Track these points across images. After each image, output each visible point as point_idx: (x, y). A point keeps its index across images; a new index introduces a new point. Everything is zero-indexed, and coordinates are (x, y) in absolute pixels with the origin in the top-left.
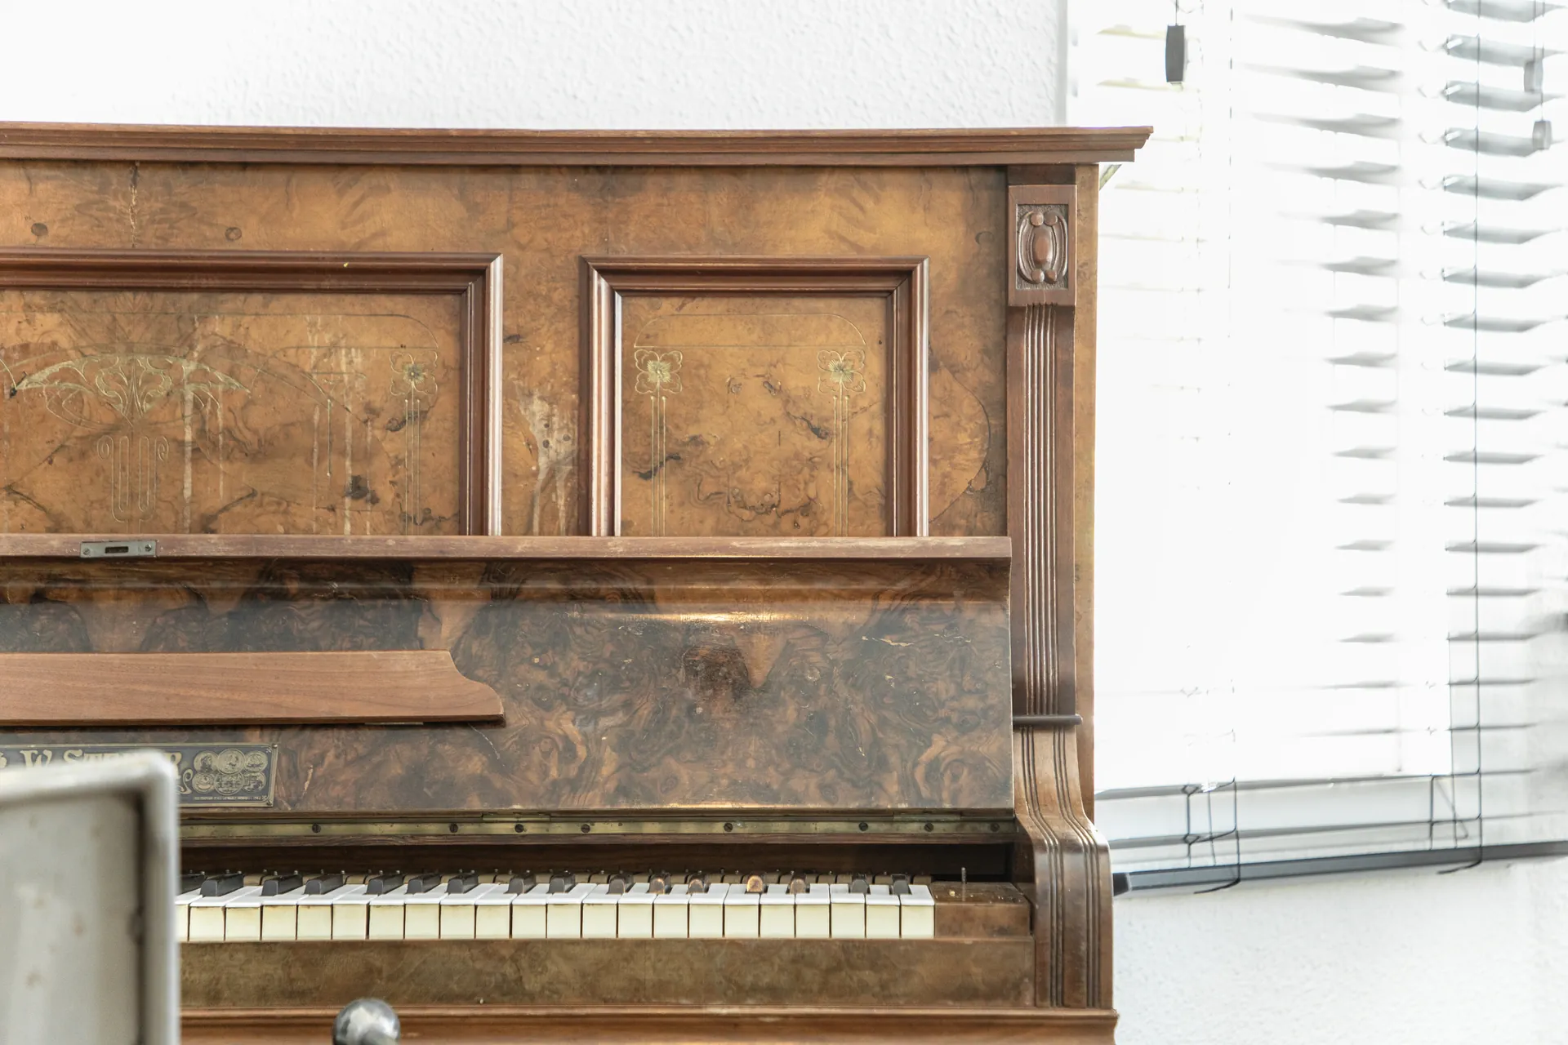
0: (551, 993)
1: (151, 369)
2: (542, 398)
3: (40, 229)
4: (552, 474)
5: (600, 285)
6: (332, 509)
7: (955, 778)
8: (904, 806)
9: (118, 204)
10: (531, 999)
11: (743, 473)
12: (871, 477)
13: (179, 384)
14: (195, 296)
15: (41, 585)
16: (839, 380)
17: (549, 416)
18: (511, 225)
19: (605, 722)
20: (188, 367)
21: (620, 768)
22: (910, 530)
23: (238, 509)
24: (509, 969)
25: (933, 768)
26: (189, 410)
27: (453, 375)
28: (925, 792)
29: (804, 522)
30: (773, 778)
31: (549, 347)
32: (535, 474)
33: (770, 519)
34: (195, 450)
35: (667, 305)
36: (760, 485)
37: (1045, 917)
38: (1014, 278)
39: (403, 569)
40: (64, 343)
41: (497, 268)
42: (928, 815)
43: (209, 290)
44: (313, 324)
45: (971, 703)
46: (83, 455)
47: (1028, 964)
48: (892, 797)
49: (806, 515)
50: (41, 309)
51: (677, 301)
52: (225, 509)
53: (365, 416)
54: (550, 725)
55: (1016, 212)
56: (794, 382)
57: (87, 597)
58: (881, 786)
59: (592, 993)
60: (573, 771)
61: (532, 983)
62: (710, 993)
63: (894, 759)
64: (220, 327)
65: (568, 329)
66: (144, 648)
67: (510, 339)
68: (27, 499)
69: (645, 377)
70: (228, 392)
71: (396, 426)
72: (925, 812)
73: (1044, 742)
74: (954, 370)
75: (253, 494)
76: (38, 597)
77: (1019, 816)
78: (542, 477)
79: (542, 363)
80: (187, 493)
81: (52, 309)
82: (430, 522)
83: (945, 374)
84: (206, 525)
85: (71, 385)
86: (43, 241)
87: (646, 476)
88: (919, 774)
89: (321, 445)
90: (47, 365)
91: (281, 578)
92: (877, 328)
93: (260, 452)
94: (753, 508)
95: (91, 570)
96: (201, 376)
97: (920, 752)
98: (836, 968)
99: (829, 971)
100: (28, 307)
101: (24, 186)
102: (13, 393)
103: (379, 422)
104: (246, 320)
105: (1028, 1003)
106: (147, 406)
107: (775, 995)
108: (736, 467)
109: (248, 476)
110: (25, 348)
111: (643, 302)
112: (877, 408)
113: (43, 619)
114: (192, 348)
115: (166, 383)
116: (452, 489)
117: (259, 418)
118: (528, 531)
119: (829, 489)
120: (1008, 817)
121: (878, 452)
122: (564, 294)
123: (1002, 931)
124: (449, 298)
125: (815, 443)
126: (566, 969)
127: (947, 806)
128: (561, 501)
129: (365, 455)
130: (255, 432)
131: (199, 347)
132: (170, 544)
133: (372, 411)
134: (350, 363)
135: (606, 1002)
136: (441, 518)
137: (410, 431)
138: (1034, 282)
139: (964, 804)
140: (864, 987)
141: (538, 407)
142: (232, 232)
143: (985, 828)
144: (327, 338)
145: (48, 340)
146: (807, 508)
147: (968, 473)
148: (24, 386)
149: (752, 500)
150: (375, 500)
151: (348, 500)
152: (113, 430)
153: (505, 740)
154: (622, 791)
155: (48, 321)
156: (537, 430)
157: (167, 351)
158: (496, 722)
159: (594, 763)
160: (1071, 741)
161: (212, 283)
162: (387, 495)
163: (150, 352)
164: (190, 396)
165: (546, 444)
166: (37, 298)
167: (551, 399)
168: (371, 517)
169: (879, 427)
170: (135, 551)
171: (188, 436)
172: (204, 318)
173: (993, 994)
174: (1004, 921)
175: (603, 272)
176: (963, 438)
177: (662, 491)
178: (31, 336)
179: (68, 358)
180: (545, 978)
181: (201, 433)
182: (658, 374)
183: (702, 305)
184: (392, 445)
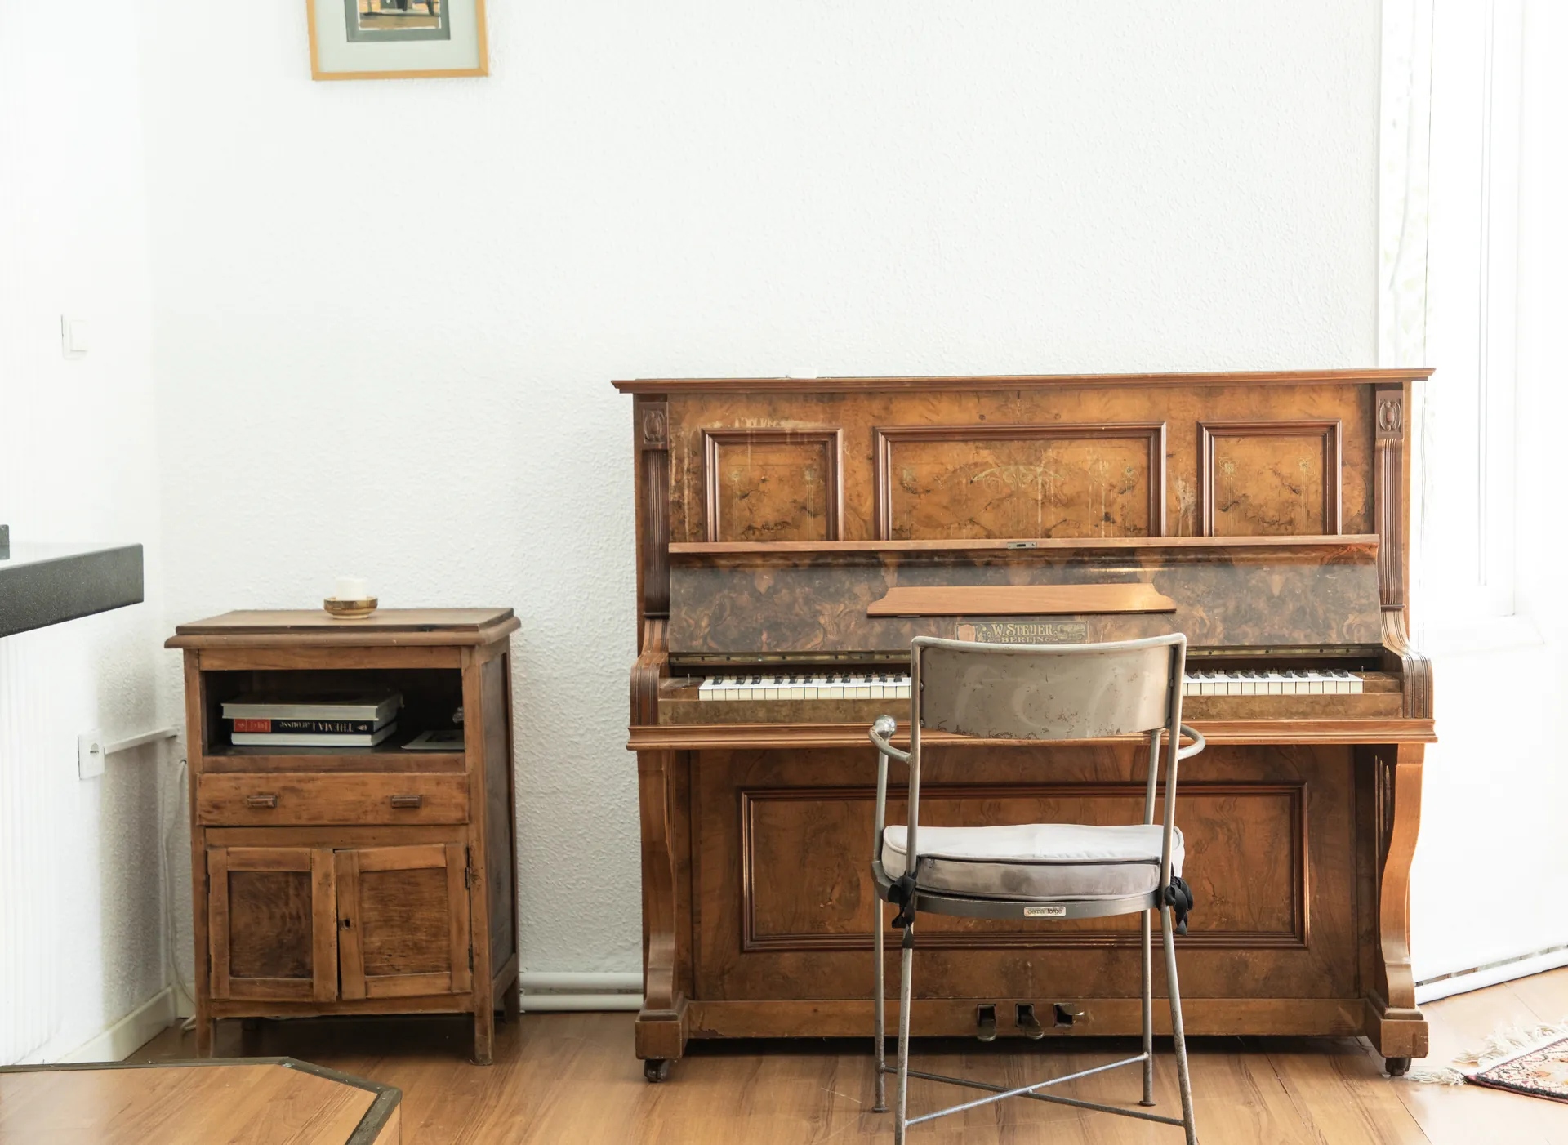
0: (1220, 715)
1: (1025, 471)
2: (1182, 480)
3: (982, 417)
4: (1186, 511)
5: (1206, 433)
6: (1097, 526)
7: (1359, 631)
8: (1339, 643)
9: (1013, 406)
10: (1213, 717)
11: (1264, 509)
12: (1317, 509)
13: (1035, 477)
14: (1041, 442)
15: (990, 559)
16: (1303, 469)
17: (1185, 487)
18: (1169, 409)
19: (1216, 611)
20: (1039, 470)
21: (1224, 629)
22: (1335, 533)
23: (1060, 526)
24: (1204, 707)
25: (1350, 627)
26: (1040, 487)
27: (1146, 471)
28: (1347, 637)
29: (1289, 527)
30: (1286, 632)
31: (1184, 459)
32: (1179, 511)
33: (1275, 527)
34: (1043, 503)
35: (1233, 441)
36: (1271, 513)
37: (1407, 686)
38: (1378, 428)
39: (1132, 551)
40: (991, 462)
41: (1164, 428)
42: (1348, 646)
43: (1048, 439)
44: (1089, 452)
45: (1364, 601)
46: (998, 506)
47: (1401, 703)
48: (1334, 639)
49: (1290, 526)
50: (982, 448)
51: (1236, 439)
52: (1055, 526)
53: (1109, 488)
54: (1195, 613)
55: (1379, 402)
56: (1285, 470)
57: (1007, 564)
58: (1329, 635)
59: (1236, 715)
60: (1205, 631)
61: (1213, 711)
62: (1279, 714)
63: (1334, 624)
64: (1051, 453)
65: (1193, 450)
66: (1032, 583)
67: (1169, 456)
68: (978, 524)
69: (1224, 471)
70: (1055, 480)
71: (1122, 492)
72: (1347, 645)
73: (1390, 615)
74: (1353, 465)
75: (1065, 521)
76: (988, 564)
77: (1384, 645)
78: (1182, 512)
79: (1181, 466)
80: (1040, 520)
81: (987, 448)
82: (1136, 532)
83: (1348, 466)
84: (1047, 535)
85: (994, 478)
86: (984, 421)
87: (1224, 511)
88: (1344, 630)
89: (1093, 501)
90: (984, 470)
91: (1082, 555)
92: (1320, 449)
93: (1069, 503)
94: (1268, 523)
95: (1010, 553)
96: (1045, 473)
97: (1345, 621)
98: (1329, 705)
99: (1325, 706)
100: (977, 447)
101: (976, 400)
102: (972, 482)
103: (1116, 490)
104: (1061, 451)
105: (1401, 715)
106: (1023, 486)
107: (1305, 715)
108: (1261, 506)
109: (1063, 513)
110: (976, 464)
111: (1222, 440)
112: (1320, 481)
113: (990, 573)
114: (1041, 462)
115: (1030, 477)
116: (1145, 516)
117: (1068, 490)
118: (1176, 535)
119: (1299, 514)
120: (1380, 646)
121: (1320, 499)
122: (1191, 437)
123: (1389, 691)
124: (1143, 440)
125: (1294, 495)
126: (1225, 707)
127: (1356, 642)
128: (1190, 521)
129: (1109, 504)
130: (1065, 495)
131: (1043, 462)
132: (1041, 543)
133: (1113, 486)
134: (1104, 467)
135: (1241, 718)
136: (1140, 529)
137: (1128, 494)
138: (1386, 430)
139: (1363, 642)
140: (1339, 712)
141: (1181, 484)
142: (1057, 415)
143: (1371, 650)
144: (1095, 457)
145: (985, 461)
146: (1291, 522)
147: (1358, 506)
148: (975, 479)
149: (1267, 520)
150: (1114, 522)
151: (1103, 522)
152: (1010, 496)
153: (1176, 618)
154: (1225, 638)
155: (985, 453)
156: (1180, 493)
157: (1031, 464)
158: (1173, 612)
159: (1213, 628)
160: (1401, 615)
161: (1049, 436)
162: (1119, 519)
163: (1024, 464)
164: (1040, 481)
165: (1184, 498)
166: (980, 444)
167: (1186, 480)
168: (1112, 528)
169: (1320, 489)
170: (1028, 546)
171: (1040, 498)
172: (1045, 451)
173: (1387, 714)
174: (1391, 687)
175: (1207, 428)
176: (1356, 493)
177: (1231, 516)
178: (978, 459)
179: (992, 467)
180: (1217, 710)
181: (1045, 496)
182: (1229, 468)
183: (1247, 440)
184: (1121, 499)
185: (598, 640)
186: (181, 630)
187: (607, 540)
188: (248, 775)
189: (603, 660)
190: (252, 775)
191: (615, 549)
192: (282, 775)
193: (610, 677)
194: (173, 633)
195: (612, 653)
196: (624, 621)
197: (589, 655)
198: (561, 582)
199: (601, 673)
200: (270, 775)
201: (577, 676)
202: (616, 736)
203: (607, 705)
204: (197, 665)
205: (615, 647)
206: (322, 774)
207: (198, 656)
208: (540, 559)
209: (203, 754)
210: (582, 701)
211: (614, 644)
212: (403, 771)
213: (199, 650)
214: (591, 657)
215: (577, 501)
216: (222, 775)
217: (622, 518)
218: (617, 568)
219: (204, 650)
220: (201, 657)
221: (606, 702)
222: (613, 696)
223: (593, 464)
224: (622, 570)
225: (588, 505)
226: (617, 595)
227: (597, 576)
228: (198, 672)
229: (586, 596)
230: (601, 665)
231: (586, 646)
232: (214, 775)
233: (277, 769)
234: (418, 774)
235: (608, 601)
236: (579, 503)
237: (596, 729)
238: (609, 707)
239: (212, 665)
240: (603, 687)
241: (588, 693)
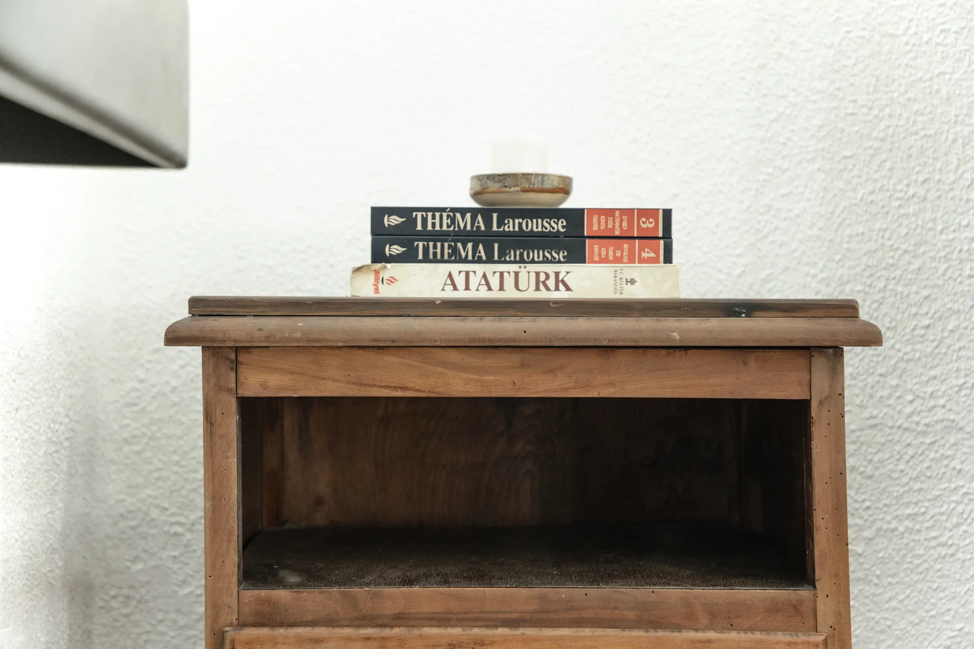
185: (902, 365)
186: (199, 306)
187: (924, 182)
188: (338, 631)
189: (911, 402)
190: (347, 631)
191: (939, 197)
192: (416, 632)
193: (924, 433)
194: (183, 312)
195: (930, 390)
196: (952, 331)
197: (885, 393)
198: (838, 257)
199: (906, 425)
200: (387, 632)
201: (861, 430)
202: (933, 543)
203: (917, 486)
204: (233, 385)
205: (934, 378)
206: (502, 631)
207: (236, 366)
208: (798, 216)
209: (239, 583)
210: (870, 477)
211: (933, 373)
213: (237, 350)
214: (890, 396)
215: (871, 109)
216: (281, 631)
217: (954, 141)
218: (941, 232)
219: (247, 349)
220: (242, 369)
221: (916, 479)
222: (928, 468)
223: (905, 39)
224: (951, 237)
225: (890, 116)
226: (940, 282)
227: (904, 247)
228: (233, 405)
229: (881, 285)
230: (908, 410)
231: (881, 375)
232: (265, 631)
233: (400, 619)
235: (925, 293)
236: (876, 112)
237: (896, 529)
238: (920, 490)
239: (264, 386)
240: (911, 452)
241: (881, 462)
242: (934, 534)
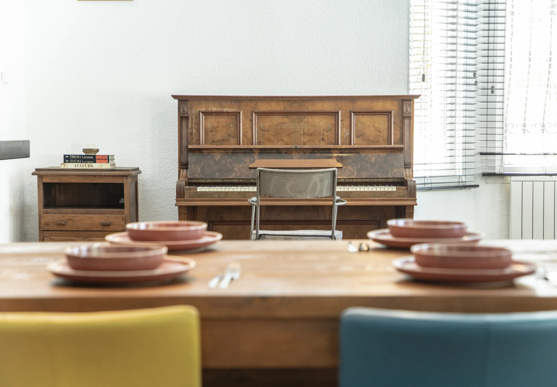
0: (353, 197)
1: (298, 125)
2: (345, 128)
3: (285, 108)
4: (347, 137)
5: (353, 114)
6: (320, 142)
7: (397, 174)
8: (391, 177)
9: (294, 105)
10: (351, 197)
11: (370, 137)
12: (386, 137)
13: (301, 127)
14: (303, 116)
15: (287, 151)
16: (382, 125)
17: (346, 130)
18: (341, 106)
19: (355, 168)
20: (302, 125)
21: (357, 173)
22: (391, 144)
23: (308, 142)
24: (349, 194)
25: (395, 172)
26: (302, 130)
27: (334, 125)
28: (394, 176)
29: (378, 143)
30: (375, 174)
31: (346, 122)
32: (344, 137)
33: (373, 143)
34: (303, 135)
35: (361, 116)
36: (372, 139)
37: (409, 189)
38: (404, 113)
39: (329, 149)
40: (288, 122)
41: (340, 112)
42: (394, 178)
43: (305, 115)
44: (317, 119)
45: (399, 165)
46: (290, 135)
47: (407, 193)
48: (390, 176)
49: (378, 142)
50: (285, 118)
51: (362, 116)
52: (306, 142)
53: (323, 130)
54: (348, 168)
55: (404, 105)
56: (377, 126)
57: (292, 153)
58: (388, 175)
59: (358, 197)
60: (351, 173)
61: (351, 196)
62: (371, 197)
63: (390, 172)
64: (306, 120)
65: (349, 119)
66: (299, 159)
67: (341, 121)
68: (283, 141)
69: (358, 125)
70: (307, 128)
71: (327, 131)
72: (393, 178)
73: (407, 170)
74: (397, 124)
75: (310, 140)
76: (286, 153)
77: (405, 178)
78: (345, 138)
79: (345, 124)
80: (302, 140)
81: (286, 118)
82: (331, 144)
83: (395, 124)
84: (304, 144)
85: (288, 127)
86: (285, 109)
87: (358, 137)
88: (393, 173)
89: (318, 134)
90: (285, 124)
91: (315, 150)
92: (387, 119)
93: (311, 135)
94: (371, 141)
95: (293, 150)
97: (393, 170)
99: (384, 194)
100: (283, 118)
101: (283, 103)
102: (281, 128)
103: (325, 131)
104: (309, 119)
105: (407, 197)
106: (297, 129)
107: (378, 197)
108: (369, 136)
109: (309, 138)
110: (283, 122)
111: (358, 116)
112: (387, 129)
113: (287, 155)
114: (303, 122)
115: (300, 127)
116: (334, 139)
118: (343, 145)
119: (381, 139)
120: (403, 178)
121: (387, 134)
122: (348, 115)
123: (404, 190)
124: (334, 116)
125: (379, 133)
126: (355, 194)
127: (396, 177)
128: (348, 141)
129: (323, 135)
130: (310, 132)
131: (304, 122)
132: (302, 146)
133: (324, 130)
134: (321, 124)
135: (360, 198)
136: (333, 143)
137: (329, 132)
138: (406, 113)
139: (398, 177)
140: (389, 196)
141: (345, 129)
142: (308, 108)
143: (401, 180)
144: (319, 121)
145: (285, 121)
146: (378, 141)
147: (398, 136)
148: (283, 127)
149: (371, 140)
150: (325, 141)
151: (321, 141)
152: (293, 132)
153: (343, 169)
154: (357, 176)
155: (285, 119)
156: (345, 132)
157: (300, 123)
159: (353, 173)
160: (411, 169)
161: (305, 114)
162: (326, 140)
163: (298, 123)
164: (302, 128)
165: (346, 134)
166: (284, 116)
167: (346, 128)
168: (324, 143)
169: (387, 131)
170: (298, 147)
171: (302, 133)
172: (304, 118)
173: (403, 196)
174: (404, 189)
175: (353, 112)
176: (398, 133)
177: (360, 140)
178: (284, 121)
179: (288, 123)
180: (353, 195)
181: (304, 133)
182: (359, 125)
183: (365, 116)
184: (327, 134)
185: (165, 178)
186: (37, 170)
187: (168, 147)
188: (57, 215)
189: (167, 184)
190: (58, 215)
191: (171, 150)
192: (68, 215)
193: (169, 190)
194: (34, 171)
195: (170, 182)
196: (174, 172)
197: (162, 183)
198: (154, 160)
199: (166, 188)
200: (63, 215)
201: (158, 189)
202: (170, 209)
203: (168, 199)
204: (42, 181)
205: (171, 180)
206: (80, 215)
207: (42, 178)
208: (147, 153)
209: (43, 208)
210: (160, 197)
211: (170, 179)
212: (105, 214)
213: (42, 176)
214: (163, 184)
215: (159, 134)
216: (49, 215)
217: (173, 140)
218: (171, 155)
219: (44, 176)
220: (43, 179)
221: (168, 198)
222: (170, 196)
223: (164, 123)
224: (173, 156)
225: (162, 136)
226: (171, 164)
227: (165, 158)
228: (42, 184)
229: (161, 164)
230: (166, 186)
231: (162, 180)
232: (47, 215)
233: (66, 213)
234: (109, 215)
235: (169, 166)
236: (160, 135)
237: (164, 206)
238: (168, 200)
239: (46, 181)
240: (167, 193)
241: (162, 195)
242: (171, 207)
